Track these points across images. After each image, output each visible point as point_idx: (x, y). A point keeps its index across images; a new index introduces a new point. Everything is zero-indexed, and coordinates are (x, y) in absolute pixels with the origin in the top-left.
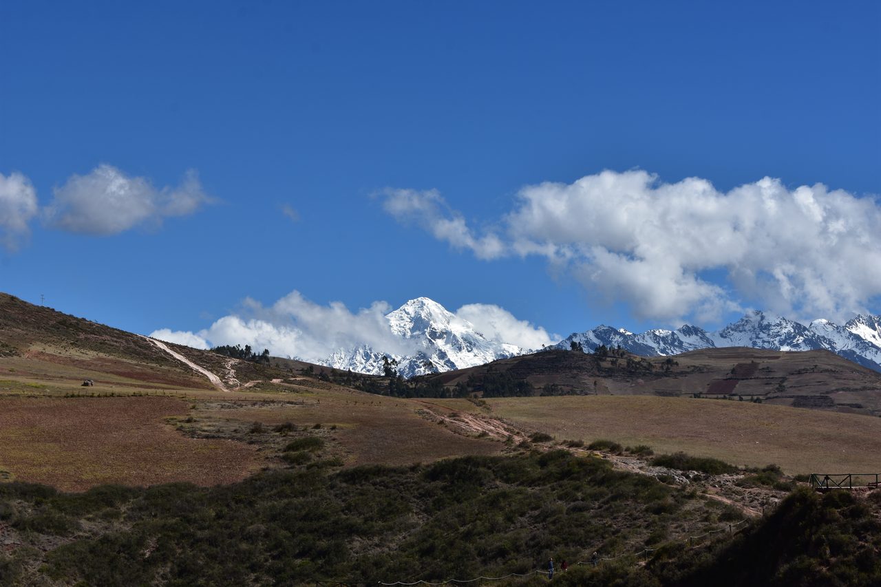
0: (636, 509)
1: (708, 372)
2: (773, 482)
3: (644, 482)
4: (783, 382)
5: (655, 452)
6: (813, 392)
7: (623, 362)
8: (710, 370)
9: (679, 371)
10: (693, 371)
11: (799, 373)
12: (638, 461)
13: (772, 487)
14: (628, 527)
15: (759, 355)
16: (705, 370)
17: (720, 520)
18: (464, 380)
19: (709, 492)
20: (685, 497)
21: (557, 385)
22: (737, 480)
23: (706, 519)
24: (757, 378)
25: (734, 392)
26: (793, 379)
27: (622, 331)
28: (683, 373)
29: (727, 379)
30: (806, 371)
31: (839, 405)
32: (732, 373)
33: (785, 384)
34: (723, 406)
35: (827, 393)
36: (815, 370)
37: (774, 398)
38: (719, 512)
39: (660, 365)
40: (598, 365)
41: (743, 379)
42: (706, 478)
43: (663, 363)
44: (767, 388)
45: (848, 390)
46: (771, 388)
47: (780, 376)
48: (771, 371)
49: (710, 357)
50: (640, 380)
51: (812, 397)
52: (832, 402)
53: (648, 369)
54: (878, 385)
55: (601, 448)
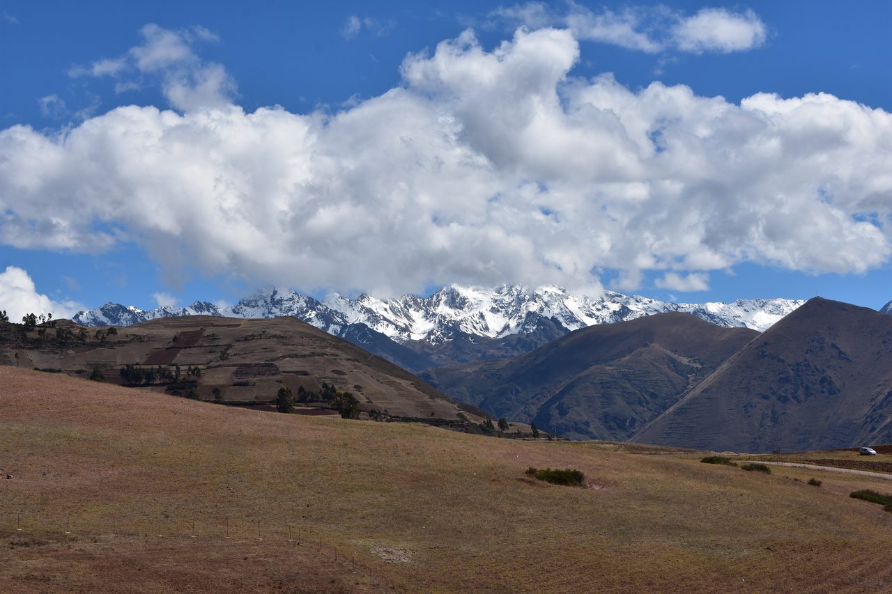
1: (148, 341)
4: (227, 349)
6: (258, 359)
7: (53, 332)
8: (151, 339)
9: (116, 340)
10: (132, 340)
11: (246, 339)
15: (219, 324)
16: (146, 339)
24: (201, 346)
25: (173, 362)
26: (238, 346)
27: (132, 308)
28: (121, 343)
29: (168, 349)
30: (253, 336)
31: (284, 372)
32: (174, 341)
33: (228, 352)
35: (273, 360)
36: (263, 336)
37: (216, 366)
39: (95, 335)
40: (24, 335)
41: (186, 348)
43: (99, 332)
44: (210, 356)
45: (296, 356)
46: (214, 356)
47: (225, 343)
48: (217, 339)
49: (166, 326)
50: (71, 352)
51: (256, 365)
52: (277, 370)
53: (81, 339)
54: (328, 350)
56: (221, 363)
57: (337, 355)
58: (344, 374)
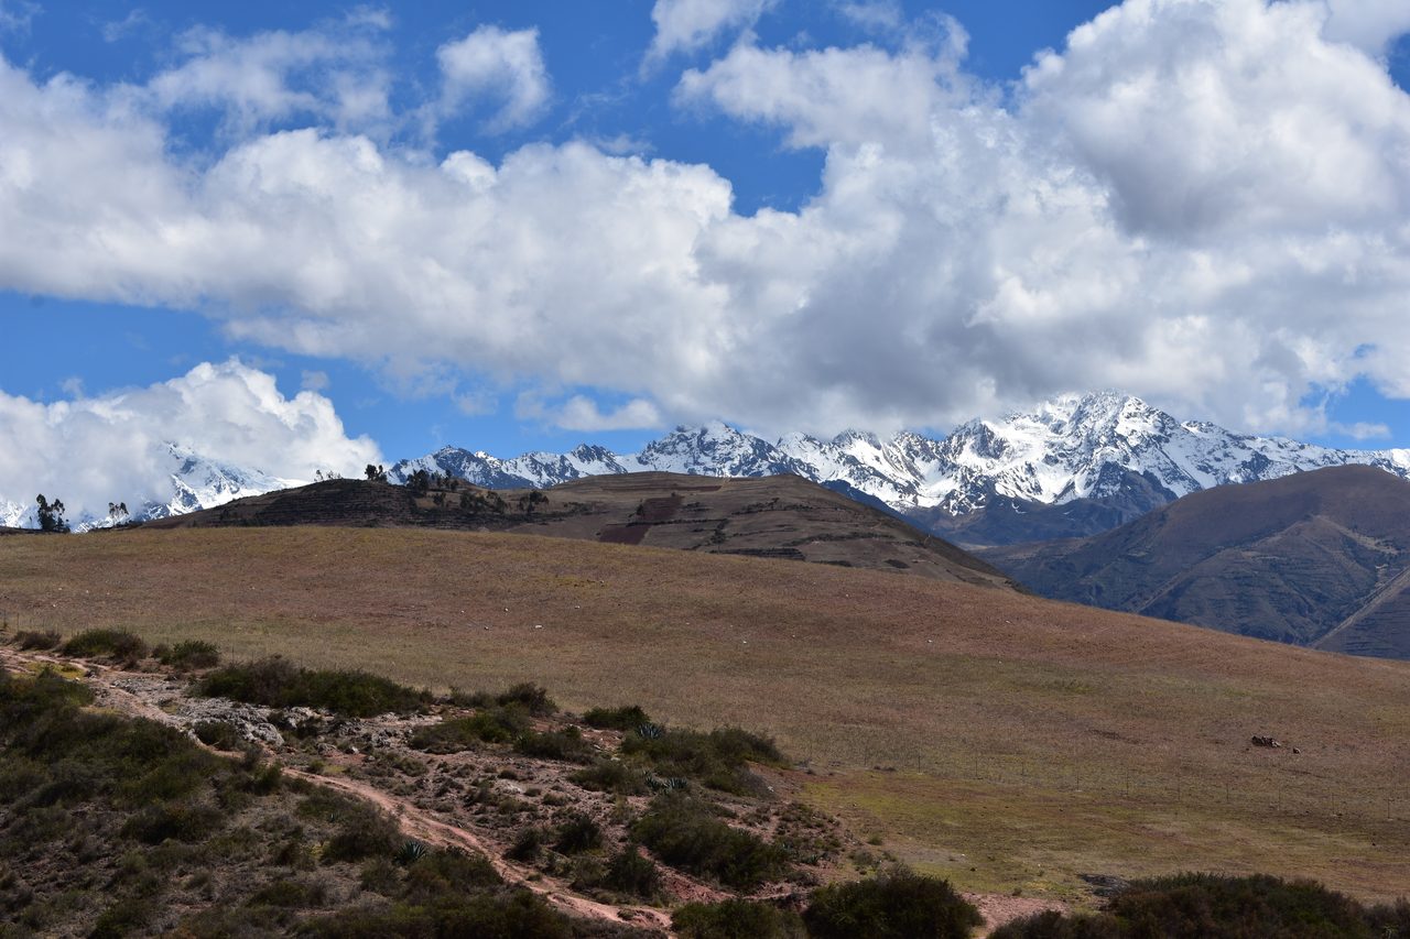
0: (98, 826)
1: (597, 513)
3: (152, 743)
4: (722, 527)
5: (226, 658)
6: (771, 543)
7: (454, 498)
8: (602, 510)
9: (549, 512)
10: (573, 511)
11: (749, 511)
12: (168, 684)
14: (59, 886)
15: (686, 485)
16: (594, 510)
17: (328, 859)
19: (327, 769)
20: (247, 787)
22: (416, 730)
23: (285, 857)
24: (680, 521)
26: (738, 523)
27: (481, 455)
28: (555, 516)
29: (630, 525)
30: (760, 507)
32: (638, 514)
33: (724, 530)
35: (795, 543)
36: (775, 506)
38: (334, 831)
39: (518, 503)
40: (412, 504)
41: (656, 524)
42: (335, 728)
43: (523, 499)
44: (697, 538)
45: (829, 538)
46: (702, 538)
47: (718, 517)
48: (703, 510)
49: (606, 489)
50: (484, 529)
53: (497, 510)
54: (877, 529)
55: (94, 650)
56: (715, 548)
57: (892, 537)
58: (904, 566)
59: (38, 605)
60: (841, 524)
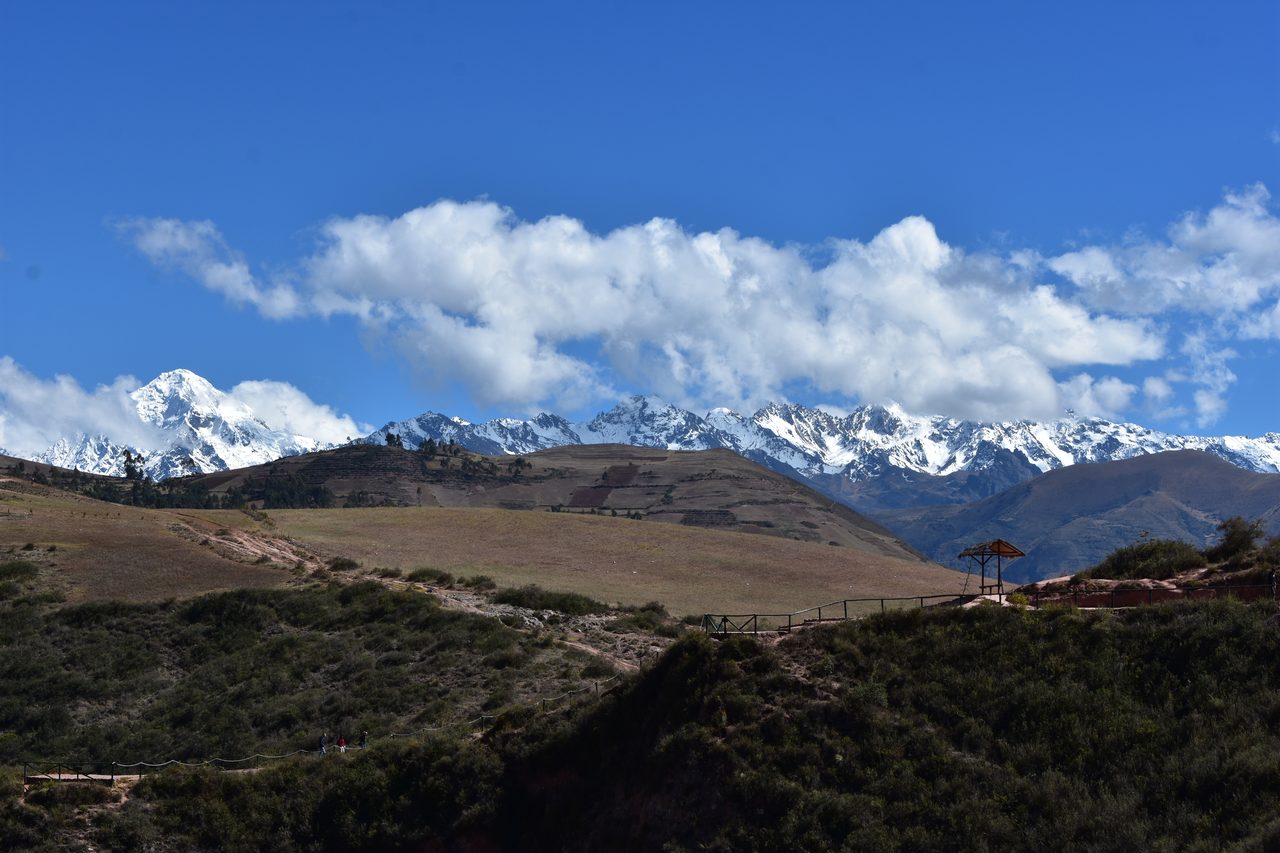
0: (470, 661)
1: (571, 477)
2: (654, 624)
3: (483, 625)
4: (670, 491)
5: (498, 585)
6: (709, 505)
7: (456, 462)
8: (574, 474)
9: (532, 475)
10: (551, 475)
11: (692, 479)
12: (475, 597)
13: (653, 632)
14: (459, 686)
15: (640, 456)
16: (567, 474)
17: (584, 676)
18: (238, 484)
19: (569, 639)
20: (537, 645)
21: (367, 493)
22: (607, 622)
23: (565, 675)
24: (637, 486)
25: (605, 505)
26: (683, 489)
27: (456, 419)
28: (536, 478)
29: (596, 487)
30: (700, 476)
31: (743, 522)
32: (603, 479)
33: (672, 494)
34: (591, 523)
35: (728, 506)
36: (713, 476)
37: (658, 512)
38: (582, 665)
39: (507, 467)
40: (423, 465)
41: (617, 487)
42: (566, 620)
43: (510, 465)
44: (649, 499)
45: (755, 502)
46: (654, 499)
47: (667, 484)
48: (655, 477)
49: (574, 457)
50: (480, 488)
51: (708, 512)
52: (734, 519)
53: (490, 473)
54: (794, 496)
55: (425, 578)
56: (664, 508)
57: (805, 503)
58: (816, 527)
59: (367, 553)
60: (765, 492)
